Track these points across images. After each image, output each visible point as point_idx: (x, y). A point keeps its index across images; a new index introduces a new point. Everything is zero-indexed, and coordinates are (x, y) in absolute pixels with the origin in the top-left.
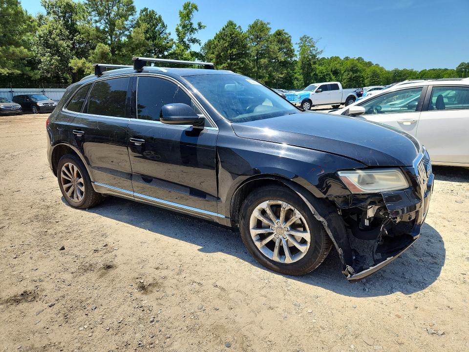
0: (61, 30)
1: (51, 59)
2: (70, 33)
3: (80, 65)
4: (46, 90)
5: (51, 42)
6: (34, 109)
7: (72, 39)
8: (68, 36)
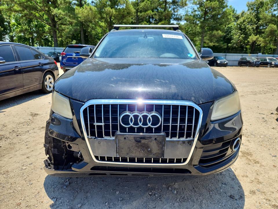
0: (251, 19)
1: (239, 37)
2: (257, 20)
3: (254, 39)
4: (227, 54)
5: (243, 27)
6: (215, 64)
7: (256, 24)
8: (255, 22)
